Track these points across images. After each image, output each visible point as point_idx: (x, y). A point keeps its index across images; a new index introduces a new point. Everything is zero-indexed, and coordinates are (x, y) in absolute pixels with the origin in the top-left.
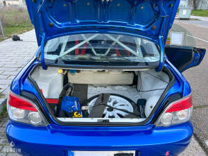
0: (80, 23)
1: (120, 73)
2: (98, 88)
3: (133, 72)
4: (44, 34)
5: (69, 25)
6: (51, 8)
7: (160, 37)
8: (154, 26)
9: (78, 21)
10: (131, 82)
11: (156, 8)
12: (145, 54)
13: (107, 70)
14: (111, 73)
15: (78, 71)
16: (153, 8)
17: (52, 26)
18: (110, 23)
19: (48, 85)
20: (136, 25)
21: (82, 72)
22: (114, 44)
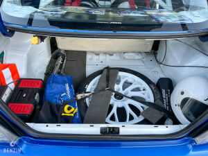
2: (102, 57)
19: (25, 55)
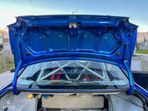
0: (53, 52)
1: (91, 96)
3: (103, 95)
4: (20, 62)
5: (44, 53)
6: (28, 40)
7: (125, 61)
8: (118, 52)
9: (51, 50)
10: (102, 106)
11: (118, 38)
12: (112, 78)
13: (78, 94)
14: (82, 96)
15: (52, 96)
16: (115, 38)
17: (29, 55)
18: (79, 51)
20: (101, 52)
21: (55, 96)
22: (84, 70)
